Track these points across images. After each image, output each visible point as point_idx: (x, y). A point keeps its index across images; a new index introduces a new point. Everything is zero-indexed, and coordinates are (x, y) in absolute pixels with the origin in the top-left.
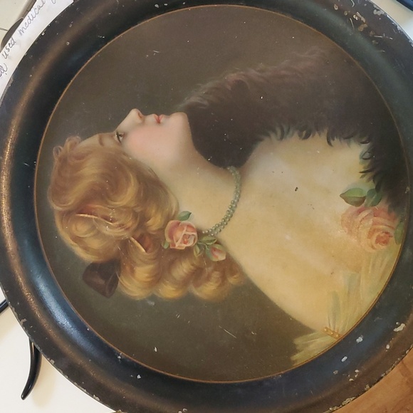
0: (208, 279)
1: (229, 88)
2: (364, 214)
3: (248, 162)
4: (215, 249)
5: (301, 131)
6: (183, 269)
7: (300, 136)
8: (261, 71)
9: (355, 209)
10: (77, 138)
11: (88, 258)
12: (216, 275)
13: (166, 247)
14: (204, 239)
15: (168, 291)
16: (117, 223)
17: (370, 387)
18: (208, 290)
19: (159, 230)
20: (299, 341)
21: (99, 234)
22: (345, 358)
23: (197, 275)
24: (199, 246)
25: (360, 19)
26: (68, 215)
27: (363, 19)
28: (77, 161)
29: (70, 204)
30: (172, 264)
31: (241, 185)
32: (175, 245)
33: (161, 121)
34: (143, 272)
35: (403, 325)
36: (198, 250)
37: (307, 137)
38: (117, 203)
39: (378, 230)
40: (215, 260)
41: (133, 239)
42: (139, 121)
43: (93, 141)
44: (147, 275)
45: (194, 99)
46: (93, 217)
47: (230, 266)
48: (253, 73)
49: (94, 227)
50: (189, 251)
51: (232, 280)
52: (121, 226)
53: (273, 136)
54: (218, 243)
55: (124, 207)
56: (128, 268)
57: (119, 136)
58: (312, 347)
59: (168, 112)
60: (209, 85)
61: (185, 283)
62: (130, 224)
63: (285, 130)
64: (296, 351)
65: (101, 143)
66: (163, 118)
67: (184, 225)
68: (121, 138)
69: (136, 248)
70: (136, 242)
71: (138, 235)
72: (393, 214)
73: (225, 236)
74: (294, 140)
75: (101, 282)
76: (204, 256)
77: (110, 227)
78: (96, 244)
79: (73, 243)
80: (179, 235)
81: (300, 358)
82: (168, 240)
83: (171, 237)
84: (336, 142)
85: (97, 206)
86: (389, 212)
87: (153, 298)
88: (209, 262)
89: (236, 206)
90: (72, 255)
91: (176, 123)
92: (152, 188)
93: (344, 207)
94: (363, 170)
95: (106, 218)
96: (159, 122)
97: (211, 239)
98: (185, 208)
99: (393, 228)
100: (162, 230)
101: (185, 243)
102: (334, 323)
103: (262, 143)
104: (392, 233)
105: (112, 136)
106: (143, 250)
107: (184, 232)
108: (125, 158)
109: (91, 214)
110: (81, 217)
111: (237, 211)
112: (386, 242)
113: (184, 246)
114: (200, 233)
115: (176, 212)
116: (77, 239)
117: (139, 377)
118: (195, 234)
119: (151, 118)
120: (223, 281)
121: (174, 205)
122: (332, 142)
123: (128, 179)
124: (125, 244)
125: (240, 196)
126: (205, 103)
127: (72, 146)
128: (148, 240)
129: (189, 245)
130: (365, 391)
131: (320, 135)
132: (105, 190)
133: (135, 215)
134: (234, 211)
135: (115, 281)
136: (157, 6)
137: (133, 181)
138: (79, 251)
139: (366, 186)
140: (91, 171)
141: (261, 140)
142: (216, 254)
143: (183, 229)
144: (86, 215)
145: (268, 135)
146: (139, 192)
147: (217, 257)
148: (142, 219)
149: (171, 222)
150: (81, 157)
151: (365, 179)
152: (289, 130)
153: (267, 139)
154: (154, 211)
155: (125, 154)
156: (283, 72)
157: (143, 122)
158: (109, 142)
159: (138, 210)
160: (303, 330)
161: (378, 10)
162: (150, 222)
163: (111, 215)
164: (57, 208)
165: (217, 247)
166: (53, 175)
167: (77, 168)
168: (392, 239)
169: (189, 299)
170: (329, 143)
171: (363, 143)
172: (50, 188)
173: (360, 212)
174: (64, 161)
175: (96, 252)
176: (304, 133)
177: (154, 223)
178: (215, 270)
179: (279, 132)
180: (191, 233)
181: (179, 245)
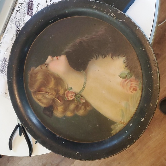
0: (81, 109)
1: (77, 44)
2: (127, 81)
3: (87, 68)
4: (81, 99)
5: (103, 56)
6: (72, 106)
7: (102, 57)
8: (87, 37)
9: (124, 80)
10: (34, 67)
11: (43, 106)
12: (83, 107)
13: (66, 100)
14: (77, 96)
15: (69, 114)
16: (50, 94)
17: (136, 141)
18: (81, 112)
19: (63, 94)
20: (112, 127)
21: (45, 98)
22: (127, 131)
23: (77, 108)
24: (76, 98)
25: (113, 15)
26: (35, 92)
27: (114, 15)
28: (35, 75)
29: (35, 89)
30: (69, 105)
31: (86, 76)
32: (69, 99)
33: (58, 58)
34: (60, 109)
35: (143, 119)
36: (76, 100)
37: (105, 57)
38: (49, 87)
39: (133, 86)
40: (82, 102)
41: (55, 98)
42: (51, 59)
43: (39, 68)
44: (61, 109)
45: (67, 50)
46: (43, 92)
47: (87, 104)
48: (84, 38)
49: (43, 96)
50: (73, 100)
51: (88, 108)
52: (51, 94)
53: (94, 58)
54: (82, 96)
55: (51, 88)
56: (55, 108)
57: (46, 65)
58: (117, 128)
59: (60, 55)
60: (71, 44)
61: (73, 111)
62: (54, 94)
63: (97, 56)
64: (112, 130)
65: (41, 68)
66: (58, 57)
67: (70, 92)
68: (47, 66)
69: (57, 101)
70: (57, 99)
71: (57, 97)
72: (137, 80)
73: (83, 94)
74: (100, 59)
75: (48, 113)
76: (78, 101)
77: (48, 95)
78: (45, 101)
79: (38, 101)
80: (69, 95)
81: (113, 132)
82: (66, 97)
83: (67, 96)
84: (114, 58)
85: (43, 89)
86: (136, 80)
87: (65, 117)
88: (80, 103)
89: (86, 84)
90: (38, 105)
91: (63, 58)
92: (59, 81)
93: (120, 80)
94: (125, 66)
95: (47, 92)
96: (57, 59)
97: (79, 95)
98: (70, 86)
99: (138, 85)
100: (64, 94)
101: (72, 98)
102: (123, 119)
103: (90, 61)
104: (138, 87)
105: (44, 66)
106: (59, 101)
107: (71, 94)
108: (49, 72)
109: (42, 92)
110: (40, 93)
111: (86, 85)
112: (136, 90)
113: (71, 99)
114: (76, 94)
115: (67, 88)
116: (39, 100)
117: (63, 143)
118: (74, 94)
119: (55, 58)
120: (85, 109)
121: (66, 86)
122: (113, 58)
123: (51, 79)
124: (53, 100)
125: (86, 80)
126: (71, 50)
127: (33, 70)
128: (60, 98)
129: (73, 98)
130: (134, 142)
131: (109, 56)
132: (45, 83)
133: (55, 90)
134: (85, 85)
135: (52, 112)
136: (50, 21)
137: (53, 79)
138: (40, 104)
139: (126, 72)
140: (40, 78)
141: (90, 60)
142: (82, 100)
143: (70, 93)
144: (41, 92)
145: (92, 59)
146: (55, 83)
147: (82, 101)
148: (57, 91)
149: (66, 91)
150: (36, 73)
151: (126, 69)
152: (98, 56)
153: (92, 60)
154: (60, 88)
155: (49, 71)
156: (94, 37)
157: (53, 60)
158: (44, 67)
159: (56, 88)
160: (113, 123)
161: (119, 11)
162: (60, 92)
163: (48, 91)
164: (32, 91)
165: (82, 98)
166: (29, 80)
167: (36, 77)
168: (138, 89)
169: (76, 116)
170: (112, 58)
171: (123, 57)
172: (29, 84)
173: (126, 81)
174: (31, 75)
175: (45, 104)
176: (104, 56)
177: (61, 92)
178: (82, 105)
179: (95, 57)
180: (73, 94)
181: (70, 99)
